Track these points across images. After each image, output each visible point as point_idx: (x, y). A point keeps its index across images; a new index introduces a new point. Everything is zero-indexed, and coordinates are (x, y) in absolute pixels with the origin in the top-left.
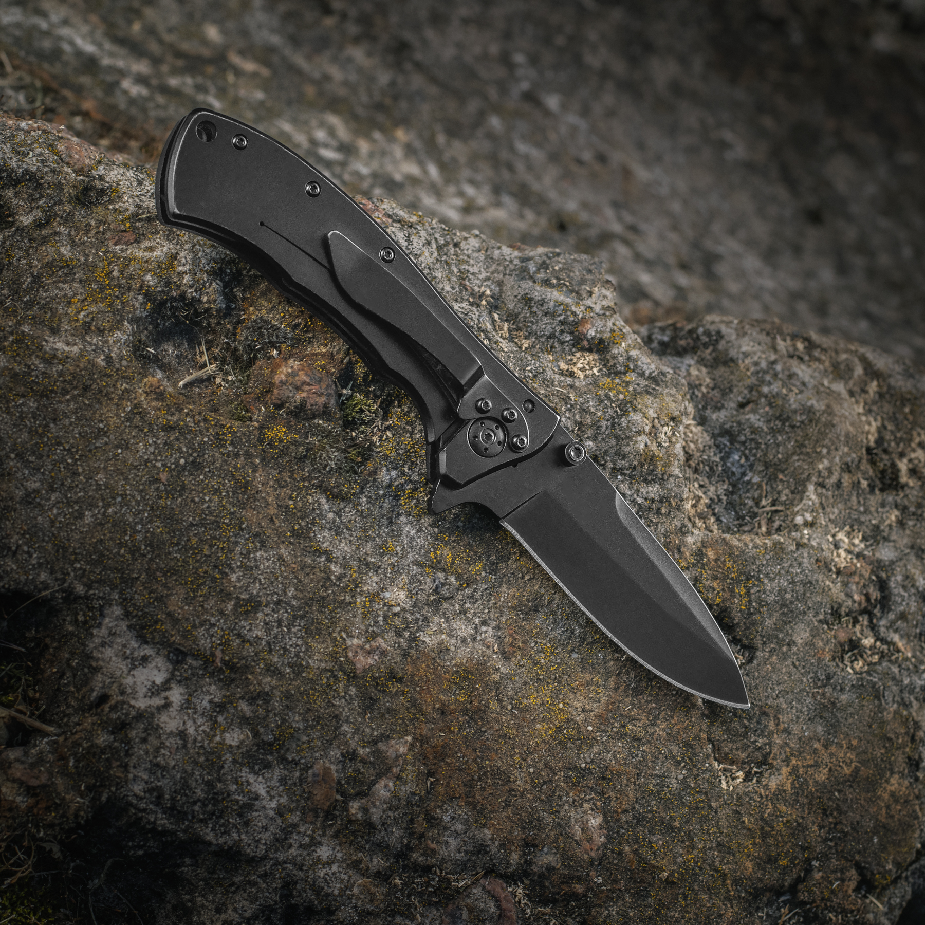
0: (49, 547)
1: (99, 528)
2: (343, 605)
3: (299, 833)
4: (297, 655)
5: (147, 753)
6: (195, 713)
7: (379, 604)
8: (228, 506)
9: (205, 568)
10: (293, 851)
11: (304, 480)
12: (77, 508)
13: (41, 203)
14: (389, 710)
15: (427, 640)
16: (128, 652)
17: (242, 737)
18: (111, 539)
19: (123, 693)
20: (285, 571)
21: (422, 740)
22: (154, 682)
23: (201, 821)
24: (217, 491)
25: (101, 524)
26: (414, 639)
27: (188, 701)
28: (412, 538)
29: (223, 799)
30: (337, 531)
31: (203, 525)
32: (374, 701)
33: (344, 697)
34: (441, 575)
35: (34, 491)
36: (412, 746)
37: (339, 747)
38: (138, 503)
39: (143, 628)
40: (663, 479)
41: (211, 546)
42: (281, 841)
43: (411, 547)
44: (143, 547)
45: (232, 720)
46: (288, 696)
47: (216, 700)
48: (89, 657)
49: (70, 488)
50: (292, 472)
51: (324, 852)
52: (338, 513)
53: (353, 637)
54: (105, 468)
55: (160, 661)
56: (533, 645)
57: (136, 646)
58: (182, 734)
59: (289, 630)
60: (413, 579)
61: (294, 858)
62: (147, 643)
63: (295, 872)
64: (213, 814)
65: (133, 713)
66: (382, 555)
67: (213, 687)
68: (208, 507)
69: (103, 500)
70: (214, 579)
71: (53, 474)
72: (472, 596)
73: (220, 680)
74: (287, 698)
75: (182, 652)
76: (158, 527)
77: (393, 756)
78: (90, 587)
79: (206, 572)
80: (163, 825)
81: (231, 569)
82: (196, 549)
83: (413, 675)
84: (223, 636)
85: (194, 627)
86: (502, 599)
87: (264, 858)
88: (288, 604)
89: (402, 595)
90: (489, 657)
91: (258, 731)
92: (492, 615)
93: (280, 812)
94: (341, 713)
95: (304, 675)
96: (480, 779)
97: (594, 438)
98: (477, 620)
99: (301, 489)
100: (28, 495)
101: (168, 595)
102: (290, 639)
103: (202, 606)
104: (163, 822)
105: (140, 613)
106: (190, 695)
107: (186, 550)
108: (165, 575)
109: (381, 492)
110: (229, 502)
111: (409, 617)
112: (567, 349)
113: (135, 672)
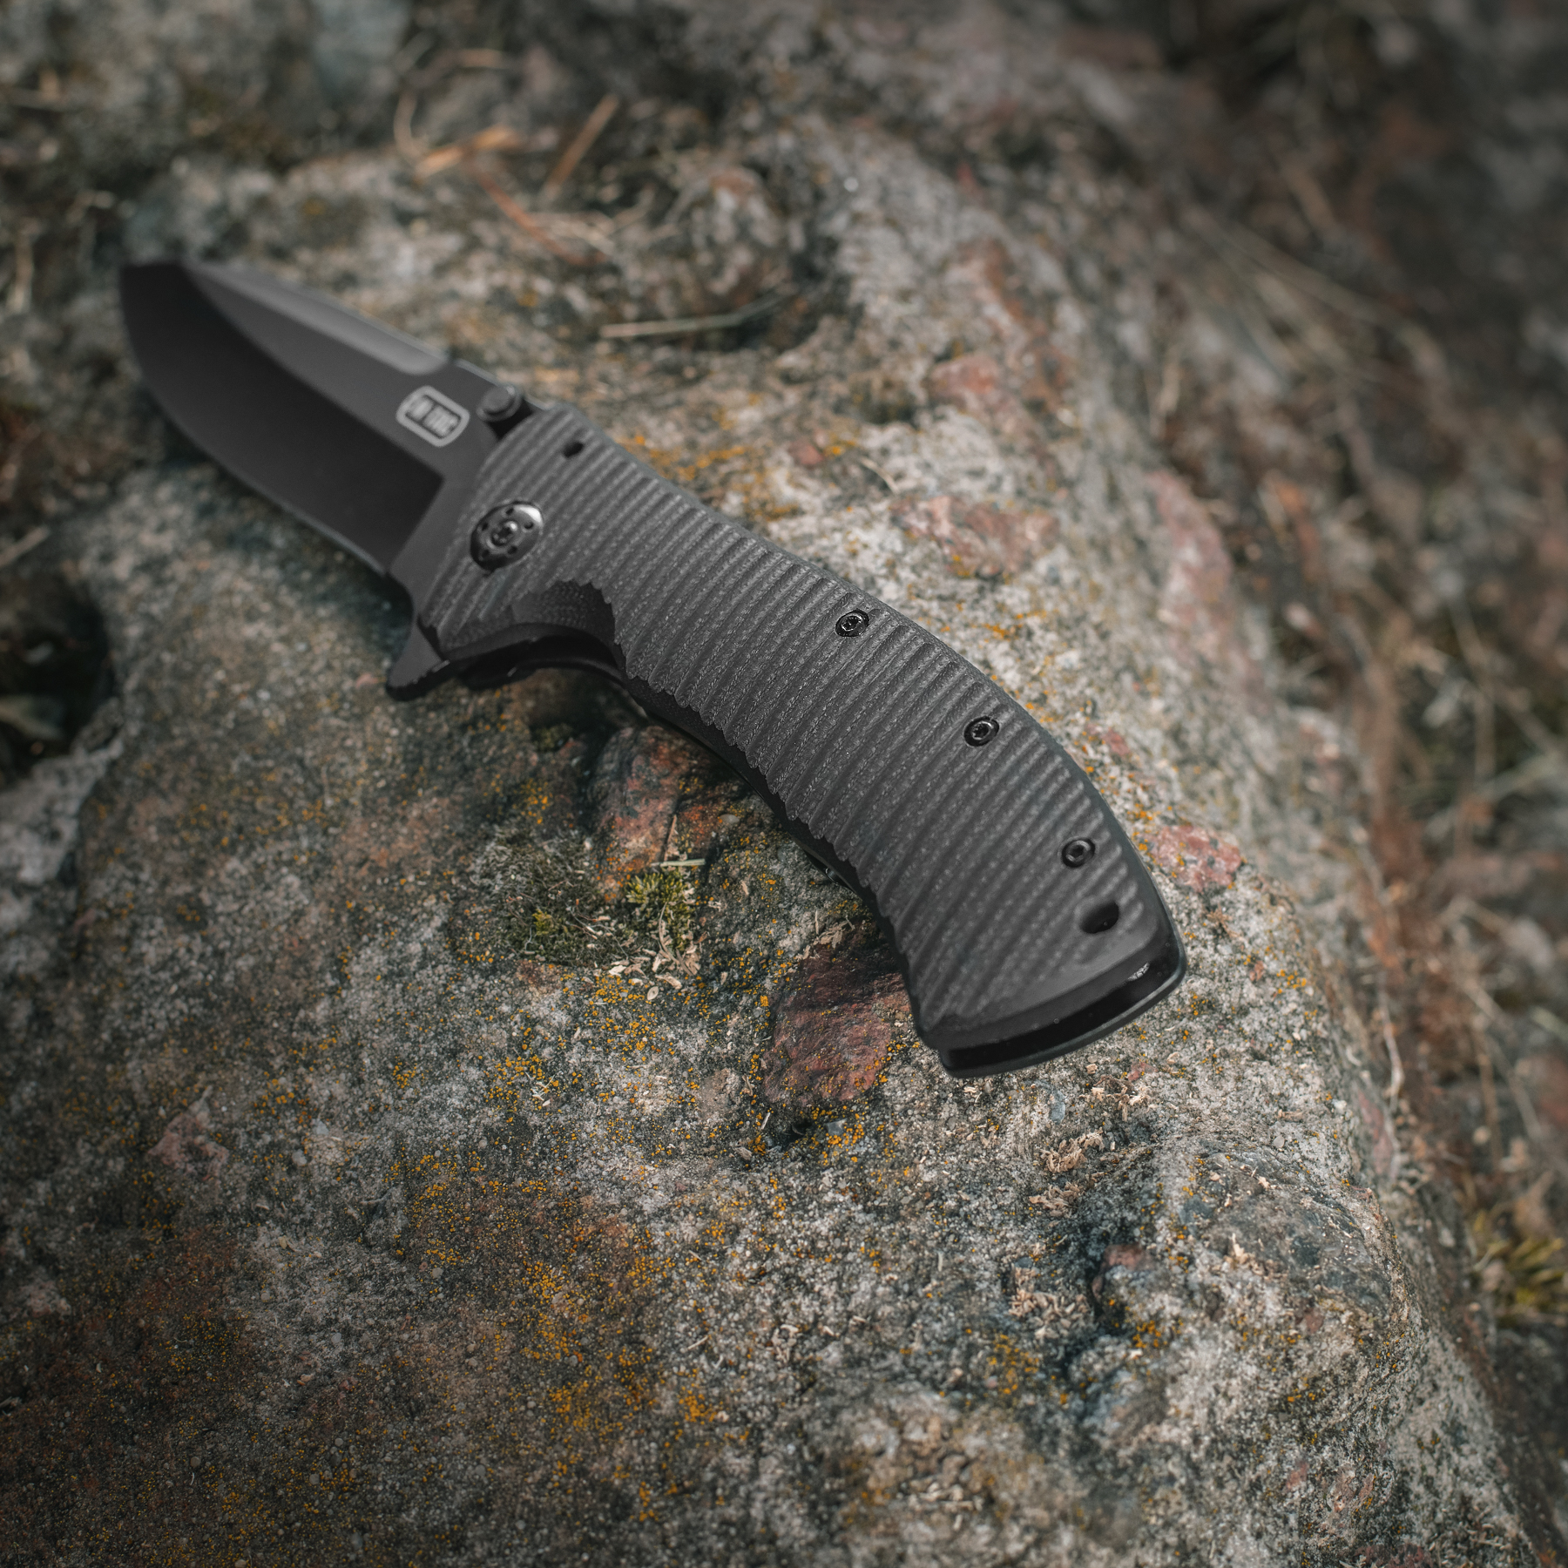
2: (261, 1060)
4: (136, 1035)
7: (297, 1124)
11: (460, 873)
12: (264, 607)
15: (263, 1240)
16: (59, 807)
20: (279, 935)
21: (75, 1337)
22: (18, 868)
24: (377, 762)
26: (255, 1217)
27: (8, 935)
28: (441, 1107)
30: (394, 974)
31: (308, 777)
32: (119, 1223)
33: (97, 1155)
34: (397, 1195)
36: (51, 1320)
38: (305, 672)
39: (98, 795)
40: (832, 1535)
41: (276, 805)
43: (424, 1114)
52: (426, 958)
53: (211, 1106)
55: (57, 854)
56: (339, 1441)
57: (71, 812)
59: (176, 996)
60: (371, 1154)
62: (79, 818)
66: (385, 1071)
67: (44, 955)
69: (293, 630)
70: (216, 841)
72: (385, 1279)
74: (58, 1064)
75: (76, 870)
76: (278, 718)
78: (138, 691)
79: (225, 821)
81: (247, 854)
82: (261, 786)
83: (182, 1248)
84: (124, 906)
85: (123, 858)
86: (406, 1336)
88: (222, 970)
89: (333, 1156)
90: (277, 1368)
92: (366, 1336)
94: (65, 1165)
95: (109, 1068)
96: (37, 1481)
97: (851, 1361)
98: (345, 1317)
99: (441, 878)
101: (159, 789)
102: (161, 1007)
105: (119, 776)
108: (195, 770)
109: (505, 1008)
110: (365, 790)
111: (299, 1197)
112: (1075, 1268)
113: (26, 833)
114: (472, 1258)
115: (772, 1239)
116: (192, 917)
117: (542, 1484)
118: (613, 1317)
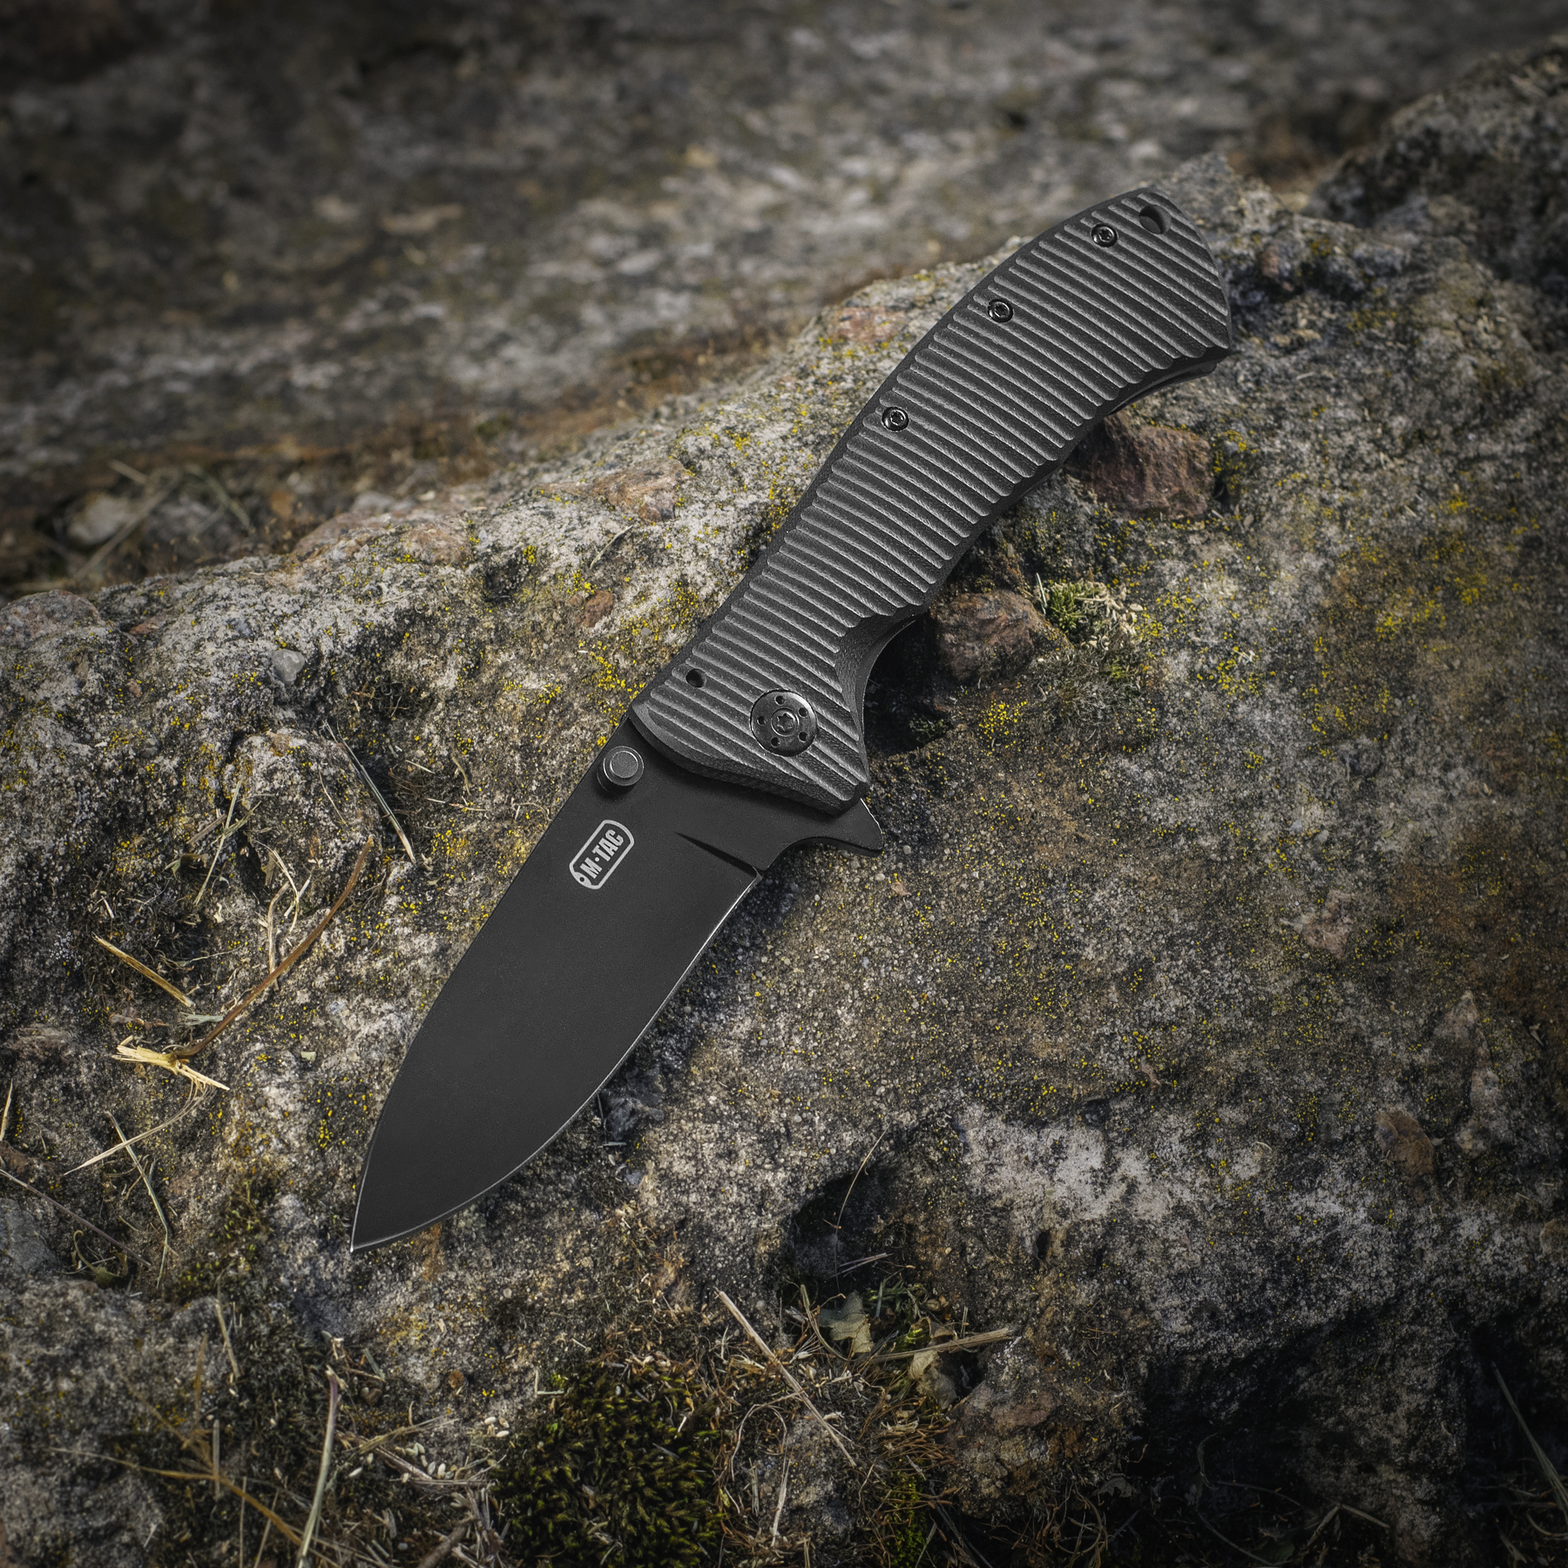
0: (826, 1093)
1: (870, 1020)
2: (1254, 882)
3: (1421, 1226)
4: (1247, 995)
5: (1156, 1269)
6: (1174, 1170)
7: (1296, 846)
8: (1011, 864)
9: (1044, 968)
10: (1431, 1257)
11: (1078, 754)
12: (821, 1015)
13: (449, 643)
14: (1414, 977)
15: (1393, 846)
16: (1030, 1154)
17: (1258, 1156)
18: (896, 1022)
19: (1065, 1214)
20: (1148, 894)
21: (1484, 985)
22: (1093, 1170)
23: (1287, 1305)
24: (981, 855)
25: (868, 1013)
26: (1375, 858)
27: (1153, 1161)
28: (1273, 726)
29: (1294, 1256)
30: (1171, 788)
31: (999, 914)
32: (1385, 980)
33: (1346, 1004)
34: (1346, 747)
35: (751, 1033)
36: (1480, 1005)
37: (1389, 1075)
38: (894, 948)
39: (1025, 1109)
40: (1529, 396)
41: (1029, 934)
42: (1406, 1256)
43: (1281, 738)
44: (946, 1002)
45: (1229, 1143)
46: (1275, 1057)
47: (1188, 1132)
48: (985, 1199)
49: (793, 995)
50: (1056, 755)
51: (1470, 1228)
52: (1156, 765)
53: (1297, 915)
54: (816, 934)
55: (1079, 1136)
56: (1530, 748)
57: (1034, 1139)
58: (1180, 1211)
59: (1211, 968)
60: (1315, 780)
61: (1438, 1264)
62: (1044, 1125)
63: (1453, 1282)
64: (1296, 1285)
65: (1099, 1230)
66: (1252, 777)
67: (1172, 1118)
68: (987, 885)
69: (846, 978)
70: (1067, 975)
71: (757, 994)
72: (1405, 745)
73: (1173, 1102)
74: (1276, 1060)
75: (1099, 1102)
76: (943, 961)
77: (1466, 1034)
78: (918, 1107)
79: (1049, 974)
80: (1243, 1349)
81: (1078, 944)
82: (1013, 952)
83: (1410, 908)
84: (1135, 1042)
85: (1089, 1057)
86: (1446, 718)
87: (1401, 1293)
88: (1184, 935)
89: (1317, 810)
90: (1487, 808)
91: (1272, 1133)
92: (1449, 750)
93: (1377, 1218)
94: (1358, 1027)
95: (1274, 1013)
97: (1399, 409)
98: (1435, 771)
99: (1085, 770)
100: (746, 1046)
101: (1025, 1041)
102: (1221, 979)
103: (1079, 1022)
104: (1240, 1343)
105: (1008, 1092)
106: (1151, 1151)
107: (1002, 964)
108: (1000, 1017)
109: (1188, 694)
111: (1348, 833)
113: (1059, 1175)
114: (1381, 681)
115: (1322, 478)
116: (1139, 975)
117: (1529, 599)
118: (1405, 568)
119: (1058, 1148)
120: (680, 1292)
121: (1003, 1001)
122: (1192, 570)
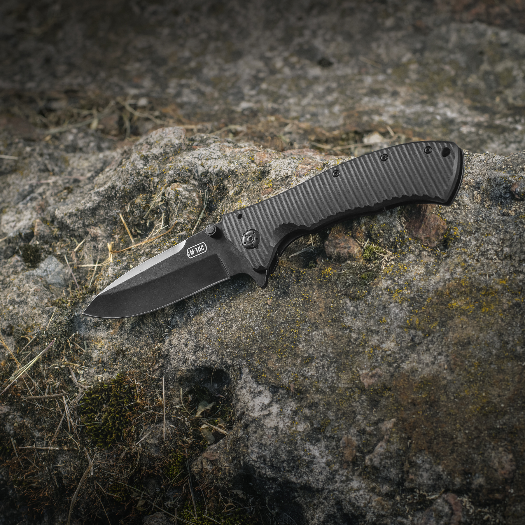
0: (217, 343)
1: (239, 331)
2: (358, 353)
3: (339, 474)
4: (332, 382)
5: (256, 438)
6: (284, 417)
7: (379, 351)
8: (300, 311)
9: (287, 343)
10: (338, 485)
11: (338, 292)
12: (230, 323)
13: (237, 183)
14: (384, 406)
15: (405, 367)
16: (252, 390)
17: (305, 427)
18: (243, 335)
19: (247, 410)
20: (327, 340)
21: (402, 420)
22: (264, 404)
23: (288, 471)
24: (294, 305)
25: (240, 329)
26: (398, 367)
27: (281, 411)
28: (397, 314)
29: (298, 459)
30: (355, 315)
31: (288, 322)
32: (378, 402)
33: (358, 401)
34: (413, 331)
35: (211, 318)
36: (395, 424)
37: (355, 428)
38: (257, 316)
39: (257, 377)
41: (290, 332)
42: (331, 479)
43: (396, 319)
44: (258, 337)
45: (301, 419)
47: (294, 409)
49: (228, 314)
50: (333, 289)
51: (355, 484)
52: (356, 307)
53: (363, 369)
54: (243, 302)
55: (267, 393)
56: (467, 362)
57: (256, 386)
58: (276, 428)
59: (328, 369)
60: (398, 335)
61: (338, 488)
62: (260, 384)
63: (340, 495)
64: (294, 467)
65: (251, 419)
66: (379, 325)
67: (293, 403)
68: (290, 313)
69: (241, 317)
70: (291, 349)
71: (220, 309)
72: (432, 341)
73: (296, 399)
74: (328, 404)
75: (275, 387)
76: (266, 327)
77: (385, 430)
78: (233, 360)
79: (287, 346)
80: (269, 475)
81: (300, 342)
82: (283, 335)
83: (396, 386)
84: (294, 376)
85: (281, 373)
86: (449, 340)
87: (323, 489)
88: (328, 356)
89: (393, 345)
90: (440, 372)
91: (313, 423)
92: (443, 349)
93: (328, 464)
94: (356, 410)
95: (336, 392)
96: (435, 439)
97: (510, 246)
98: (436, 353)
99: (336, 297)
100: (208, 320)
101: (268, 359)
102: (329, 374)
103: (285, 363)
104: (269, 473)
105: (256, 370)
106: (282, 408)
107: (278, 336)
108: (267, 350)
109: (380, 293)
110: (300, 309)
111: (398, 356)
112: (509, 201)
113: (254, 400)
114: (438, 319)
115: (471, 254)
116: (309, 360)
117: (502, 320)
118: (471, 291)
119: (260, 393)
120: (157, 373)
121: (271, 346)
122: (416, 261)
